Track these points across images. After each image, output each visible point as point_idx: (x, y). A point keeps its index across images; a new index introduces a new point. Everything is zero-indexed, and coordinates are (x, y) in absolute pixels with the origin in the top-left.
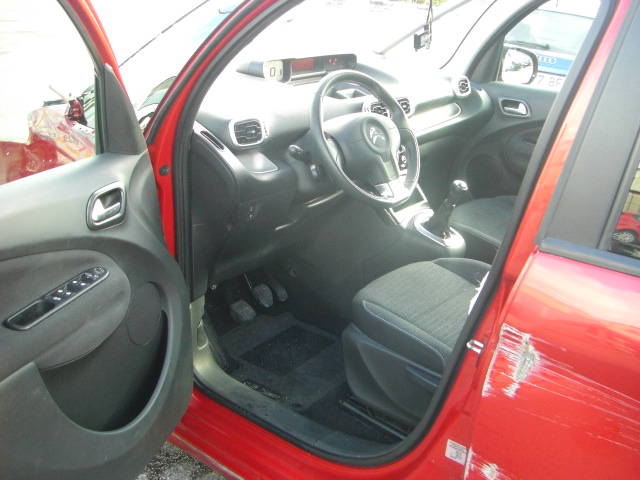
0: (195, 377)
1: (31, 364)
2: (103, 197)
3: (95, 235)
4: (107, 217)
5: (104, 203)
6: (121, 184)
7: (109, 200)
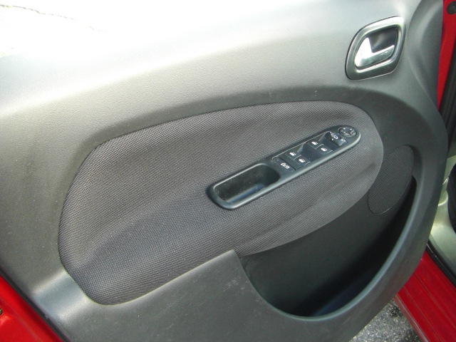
0: (429, 242)
1: (230, 252)
2: (373, 36)
3: (353, 85)
4: (374, 63)
5: (372, 42)
6: (400, 21)
7: (381, 39)
